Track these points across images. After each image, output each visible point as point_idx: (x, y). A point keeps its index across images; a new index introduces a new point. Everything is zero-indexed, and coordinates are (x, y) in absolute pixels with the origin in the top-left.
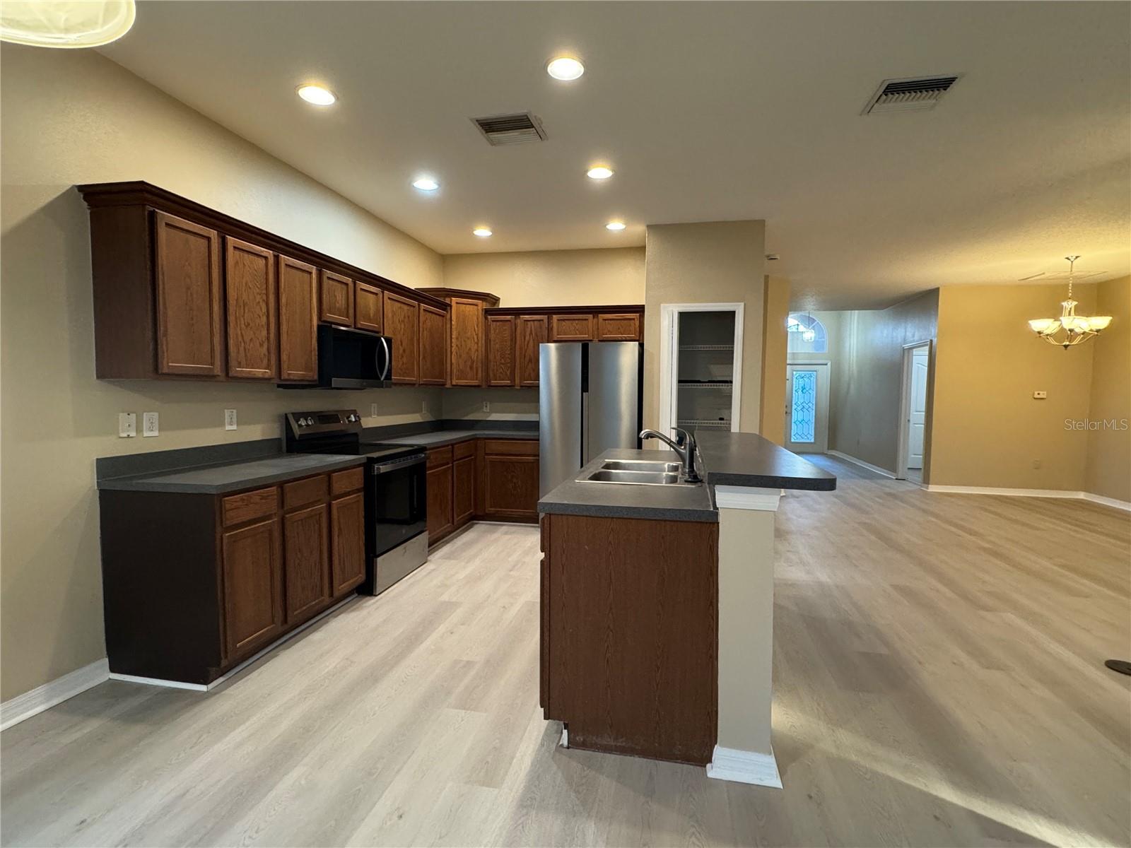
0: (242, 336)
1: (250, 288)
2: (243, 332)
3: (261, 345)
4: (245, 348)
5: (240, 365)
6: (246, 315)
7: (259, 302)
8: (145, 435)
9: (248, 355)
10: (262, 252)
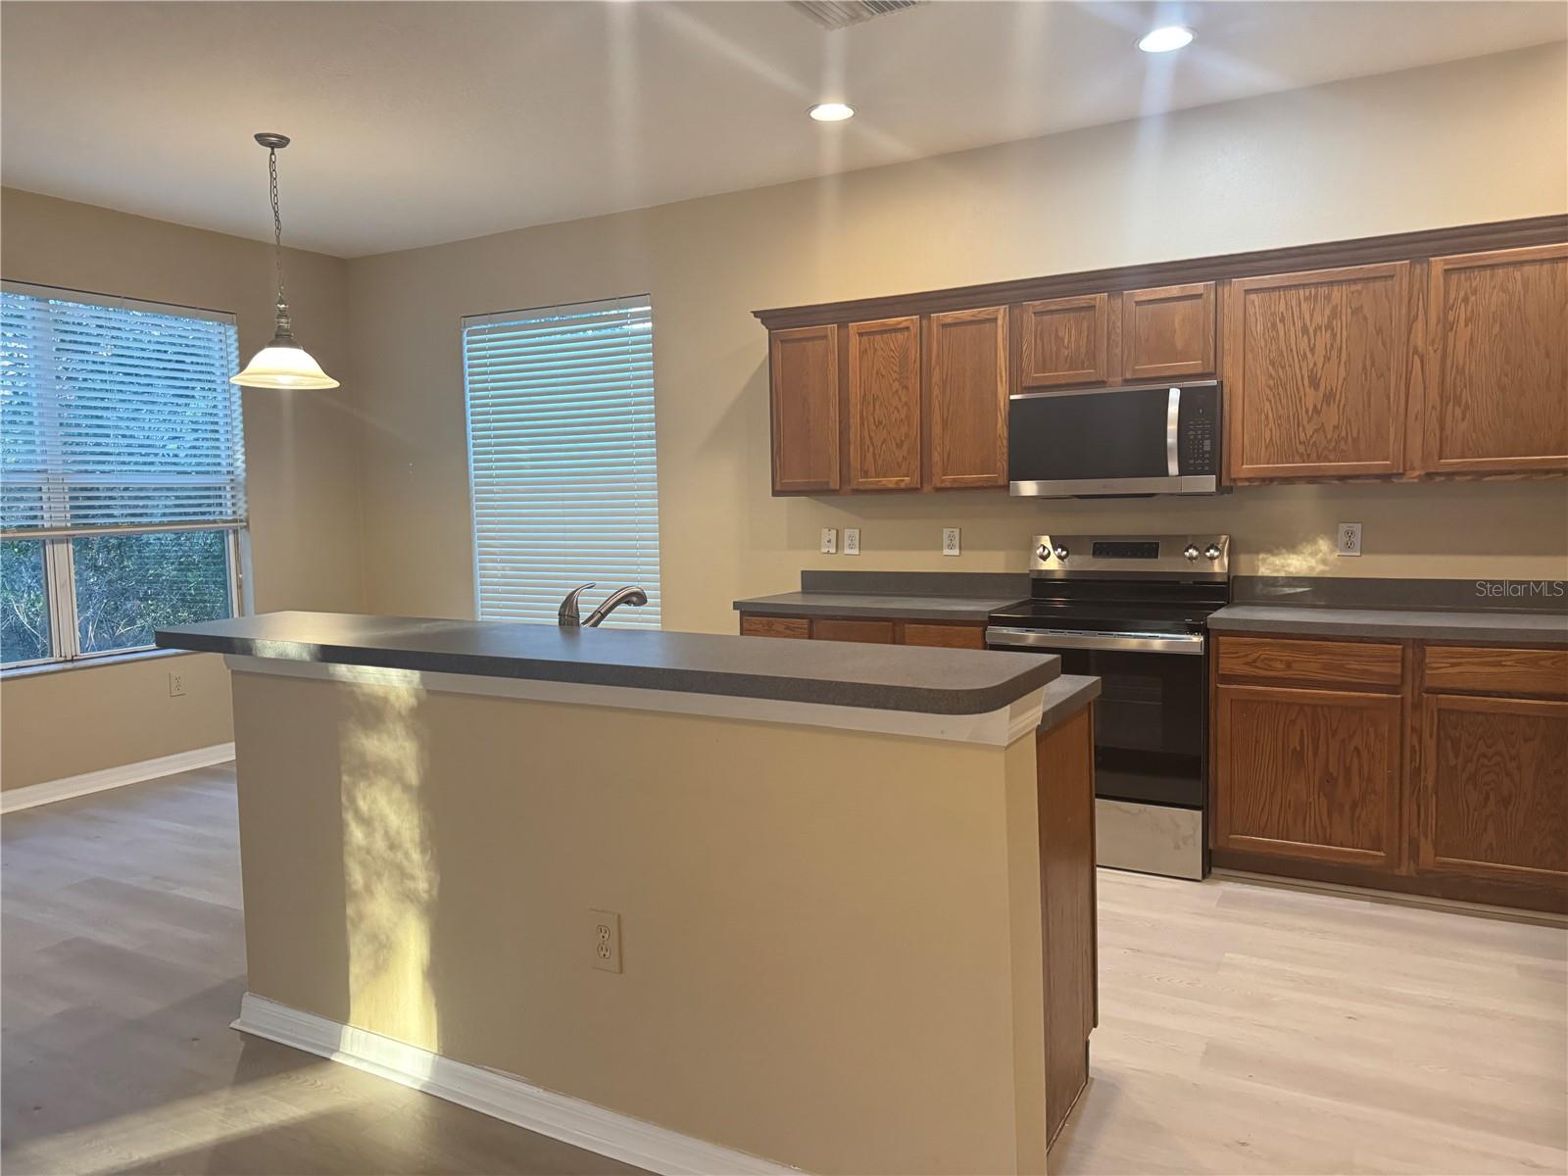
0: (871, 438)
1: (883, 376)
2: (873, 434)
3: (899, 446)
4: (874, 454)
5: (866, 474)
6: (877, 411)
7: (897, 391)
8: (847, 551)
9: (880, 463)
10: (900, 323)
